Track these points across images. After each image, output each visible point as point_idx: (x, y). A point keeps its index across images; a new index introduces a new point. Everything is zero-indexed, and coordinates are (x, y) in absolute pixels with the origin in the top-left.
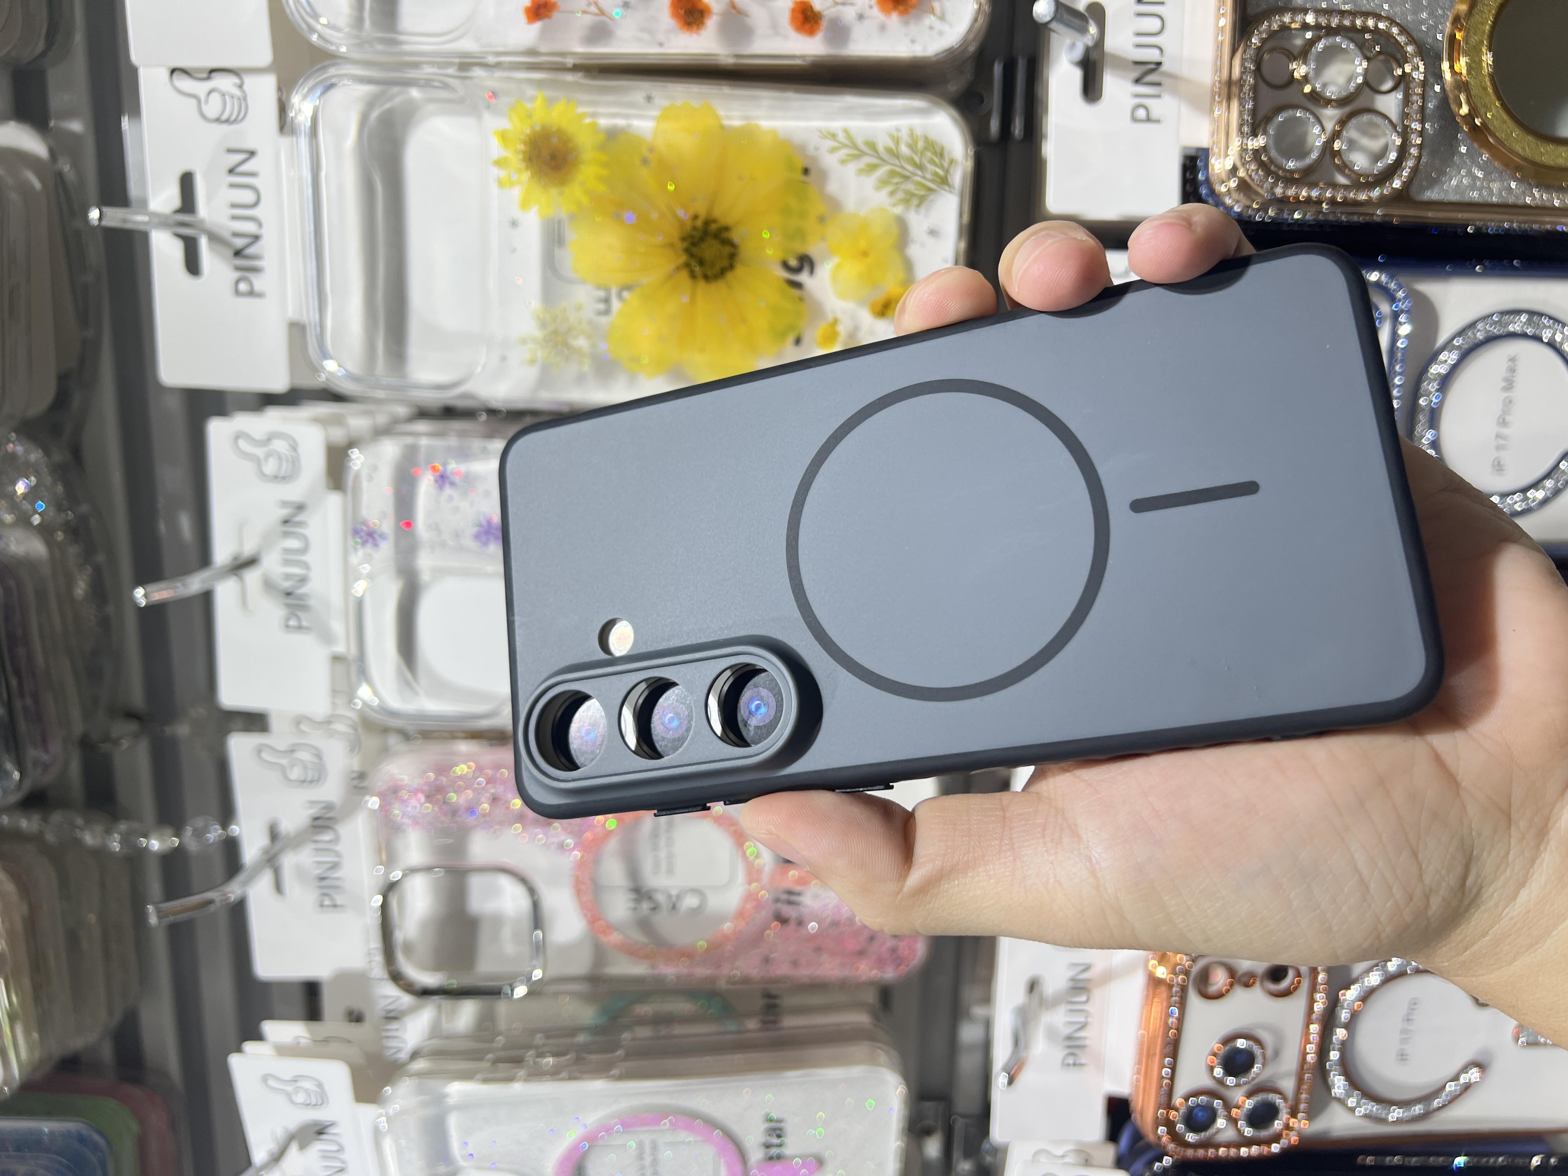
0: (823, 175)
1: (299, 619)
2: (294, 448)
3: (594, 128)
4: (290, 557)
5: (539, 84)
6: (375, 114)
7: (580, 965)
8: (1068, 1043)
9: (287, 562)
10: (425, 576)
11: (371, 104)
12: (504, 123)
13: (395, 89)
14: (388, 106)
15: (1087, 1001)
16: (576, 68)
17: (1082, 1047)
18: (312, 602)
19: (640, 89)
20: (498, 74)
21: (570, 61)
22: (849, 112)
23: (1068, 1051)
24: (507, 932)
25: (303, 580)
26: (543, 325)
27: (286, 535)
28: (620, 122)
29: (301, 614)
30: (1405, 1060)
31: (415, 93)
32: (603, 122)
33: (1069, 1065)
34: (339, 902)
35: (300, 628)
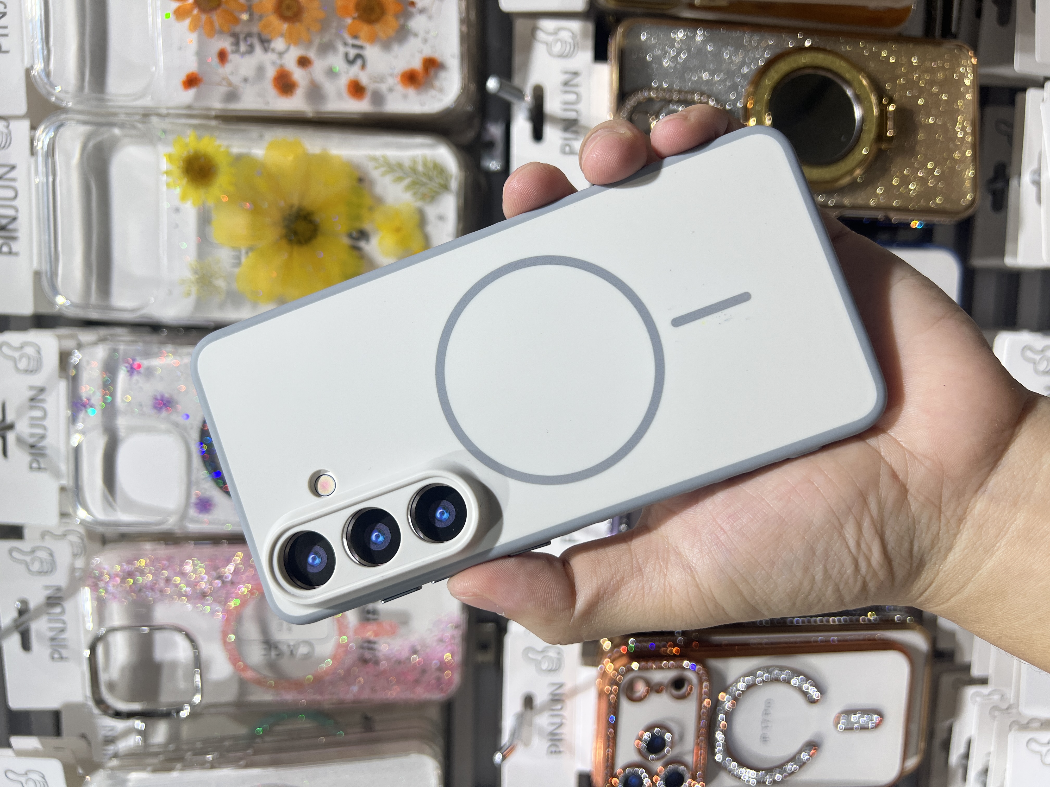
0: (372, 183)
1: (38, 462)
2: (39, 352)
3: (228, 154)
4: (34, 423)
5: (195, 127)
6: (91, 144)
7: (229, 695)
8: (550, 737)
9: (32, 426)
10: (122, 432)
11: (88, 138)
12: (171, 150)
13: (104, 129)
14: (99, 139)
15: (562, 708)
16: (217, 117)
17: (560, 740)
18: (48, 452)
19: (255, 131)
20: (168, 120)
21: (213, 113)
22: (386, 145)
23: (550, 743)
24: (180, 673)
25: (43, 437)
26: (196, 272)
27: (32, 408)
28: (243, 150)
29: (40, 460)
30: (766, 741)
31: (117, 131)
32: (235, 150)
33: (552, 752)
34: (64, 656)
35: (39, 468)
